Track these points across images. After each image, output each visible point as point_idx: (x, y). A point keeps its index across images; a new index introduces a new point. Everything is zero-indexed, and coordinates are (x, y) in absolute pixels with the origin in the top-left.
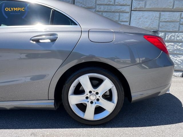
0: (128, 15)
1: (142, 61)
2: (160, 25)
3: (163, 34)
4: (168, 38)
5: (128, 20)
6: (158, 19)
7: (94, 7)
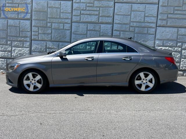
0: (154, 30)
1: (165, 66)
2: (178, 38)
3: (180, 44)
4: (184, 47)
5: (154, 33)
6: (176, 33)
7: (129, 23)
